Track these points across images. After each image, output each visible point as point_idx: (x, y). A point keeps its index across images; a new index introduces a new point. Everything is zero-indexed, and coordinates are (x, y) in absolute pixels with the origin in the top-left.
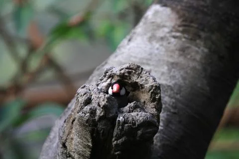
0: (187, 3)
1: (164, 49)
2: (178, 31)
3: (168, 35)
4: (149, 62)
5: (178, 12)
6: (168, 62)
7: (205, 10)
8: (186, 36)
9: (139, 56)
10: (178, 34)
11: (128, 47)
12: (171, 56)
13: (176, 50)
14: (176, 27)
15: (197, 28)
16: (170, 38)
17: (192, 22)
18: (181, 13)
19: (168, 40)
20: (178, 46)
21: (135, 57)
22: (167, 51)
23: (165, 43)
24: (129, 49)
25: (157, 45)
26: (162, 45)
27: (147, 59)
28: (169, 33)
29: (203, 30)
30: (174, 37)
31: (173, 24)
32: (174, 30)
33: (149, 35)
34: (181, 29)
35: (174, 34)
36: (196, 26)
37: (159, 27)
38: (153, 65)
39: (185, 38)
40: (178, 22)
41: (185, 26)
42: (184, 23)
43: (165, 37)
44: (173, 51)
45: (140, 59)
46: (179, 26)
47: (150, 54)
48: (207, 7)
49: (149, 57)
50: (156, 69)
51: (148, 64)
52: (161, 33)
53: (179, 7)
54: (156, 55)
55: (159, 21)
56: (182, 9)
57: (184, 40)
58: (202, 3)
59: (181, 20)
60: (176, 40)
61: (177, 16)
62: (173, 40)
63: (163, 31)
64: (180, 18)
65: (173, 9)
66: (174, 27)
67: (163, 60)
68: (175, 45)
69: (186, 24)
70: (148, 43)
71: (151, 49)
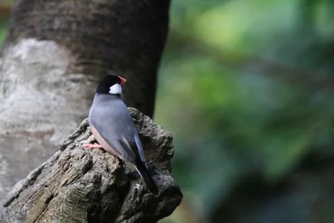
0: (77, 32)
1: (64, 99)
2: (76, 72)
3: (64, 79)
4: (48, 119)
5: (68, 46)
6: (75, 116)
7: (107, 39)
8: (91, 77)
9: (31, 111)
10: (79, 76)
11: (8, 101)
12: (78, 108)
13: (82, 98)
14: (73, 67)
15: (103, 66)
16: (67, 83)
17: (92, 57)
18: (74, 46)
19: (65, 85)
20: (83, 93)
21: (25, 114)
22: (69, 100)
23: (63, 91)
24: (12, 104)
25: (52, 95)
26: (59, 94)
27: (44, 115)
28: (64, 75)
29: (111, 67)
30: (74, 81)
31: (66, 63)
32: (70, 71)
33: (35, 81)
34: (81, 68)
35: (72, 76)
36: (100, 62)
37: (46, 68)
38: (55, 122)
39: (90, 80)
40: (74, 60)
41: (84, 64)
42: (83, 60)
43: (61, 82)
44: (77, 101)
45: (34, 115)
46: (77, 65)
47: (47, 107)
48: (108, 35)
49: (46, 112)
50: (61, 127)
51: (47, 122)
52: (52, 77)
53: (68, 39)
54: (55, 108)
55: (43, 60)
56: (73, 41)
57: (89, 83)
58: (100, 30)
59: (77, 56)
60: (78, 84)
61: (69, 52)
62: (73, 85)
63: (55, 75)
64: (74, 53)
65: (59, 42)
66: (69, 67)
67: (69, 115)
68: (78, 92)
69: (87, 60)
70: (37, 92)
71: (45, 100)
